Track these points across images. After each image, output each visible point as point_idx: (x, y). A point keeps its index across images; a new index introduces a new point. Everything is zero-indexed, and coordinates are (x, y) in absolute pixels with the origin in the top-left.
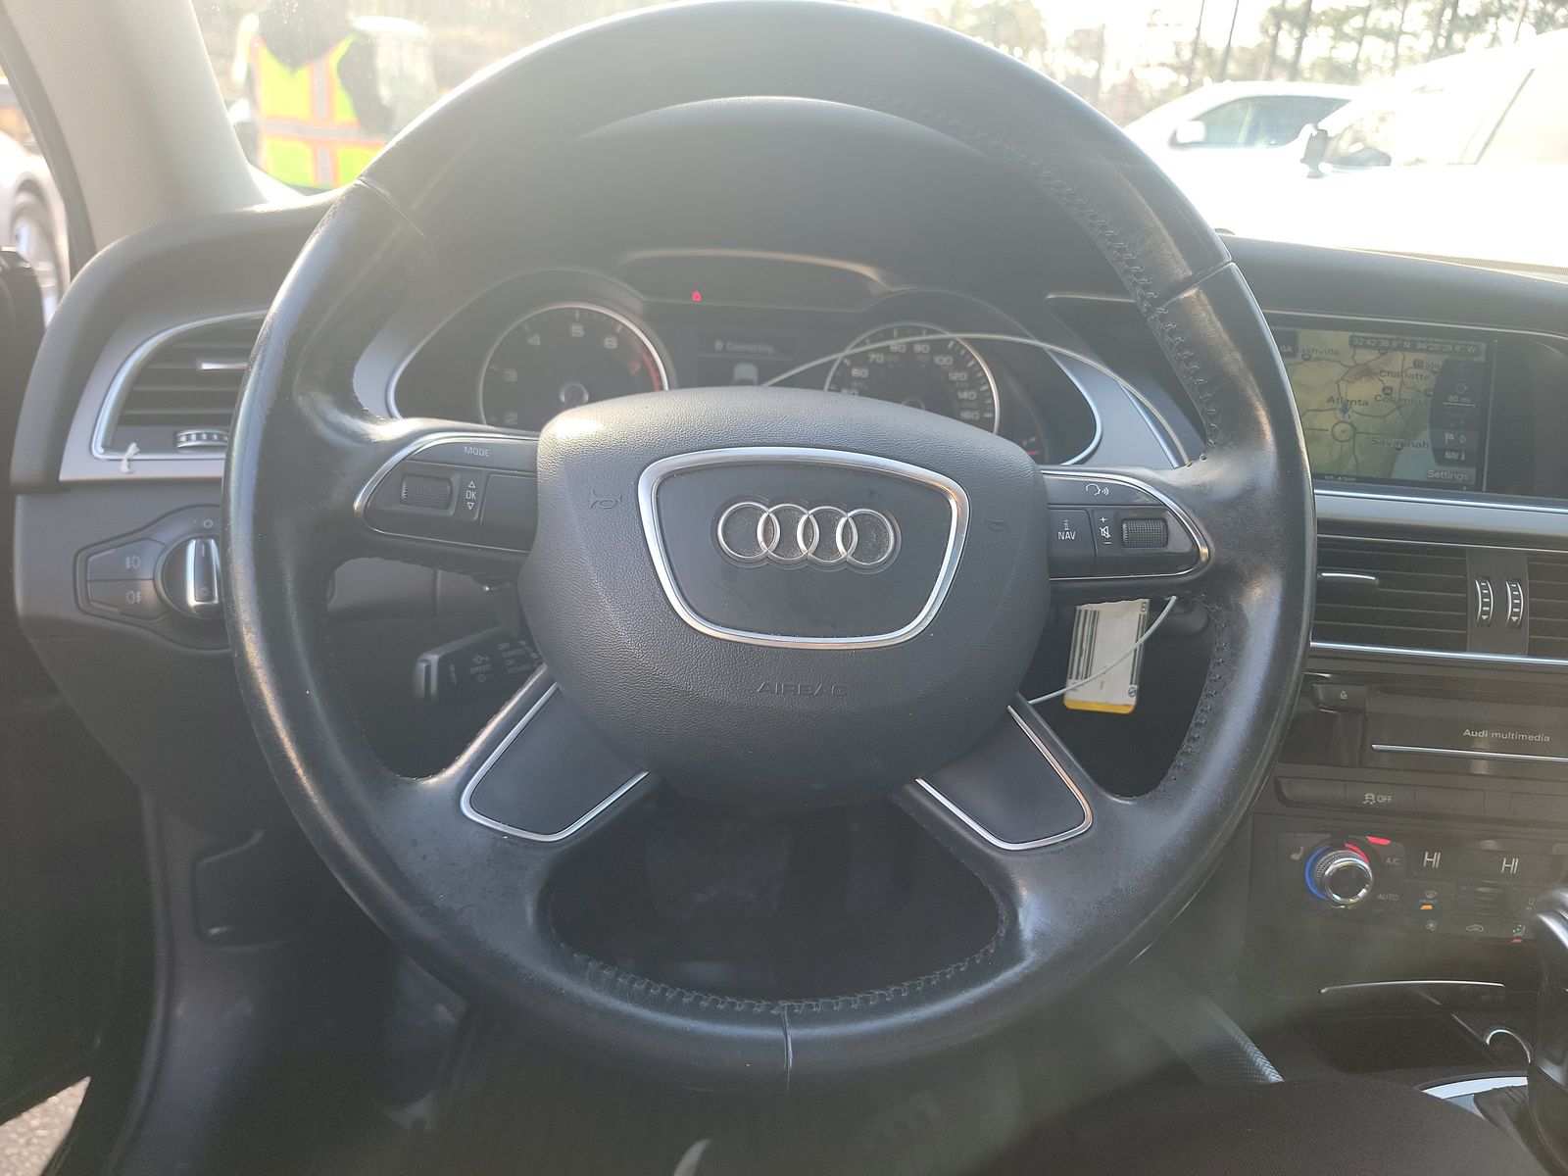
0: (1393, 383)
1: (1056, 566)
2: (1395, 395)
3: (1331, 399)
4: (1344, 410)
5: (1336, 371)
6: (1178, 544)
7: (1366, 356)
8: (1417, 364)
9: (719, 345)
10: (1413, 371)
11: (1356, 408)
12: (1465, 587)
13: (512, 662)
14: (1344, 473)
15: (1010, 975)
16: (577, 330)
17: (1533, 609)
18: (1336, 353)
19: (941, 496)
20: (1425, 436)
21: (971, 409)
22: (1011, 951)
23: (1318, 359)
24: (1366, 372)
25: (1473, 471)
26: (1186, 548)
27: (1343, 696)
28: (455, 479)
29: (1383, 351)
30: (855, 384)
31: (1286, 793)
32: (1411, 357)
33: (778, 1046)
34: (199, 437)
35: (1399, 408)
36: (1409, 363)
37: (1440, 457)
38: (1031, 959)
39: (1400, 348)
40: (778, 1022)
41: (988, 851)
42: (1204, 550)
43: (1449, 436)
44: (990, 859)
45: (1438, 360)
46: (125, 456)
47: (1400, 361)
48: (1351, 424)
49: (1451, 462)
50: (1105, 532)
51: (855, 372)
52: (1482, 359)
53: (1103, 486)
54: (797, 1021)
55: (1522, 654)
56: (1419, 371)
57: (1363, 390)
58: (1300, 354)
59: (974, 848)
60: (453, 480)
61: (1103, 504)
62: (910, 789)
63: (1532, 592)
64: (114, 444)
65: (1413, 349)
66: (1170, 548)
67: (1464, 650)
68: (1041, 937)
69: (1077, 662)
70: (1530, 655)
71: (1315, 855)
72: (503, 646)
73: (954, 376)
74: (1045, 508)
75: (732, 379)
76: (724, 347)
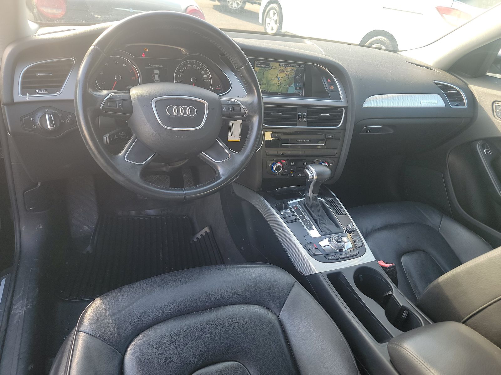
0: (287, 73)
1: (223, 115)
2: (288, 76)
3: (276, 77)
4: (279, 79)
5: (277, 71)
6: (242, 111)
7: (282, 68)
8: (292, 70)
9: (150, 65)
10: (291, 71)
11: (281, 79)
12: (296, 114)
13: (121, 136)
14: (279, 92)
15: (219, 181)
16: (116, 62)
17: (308, 118)
18: (277, 67)
19: (203, 104)
20: (293, 84)
21: (206, 79)
22: (219, 178)
23: (273, 69)
24: (282, 71)
25: (302, 91)
26: (244, 112)
27: (277, 135)
28: (117, 102)
29: (286, 67)
30: (181, 74)
31: (267, 154)
32: (291, 68)
33: (183, 195)
34: (41, 91)
35: (289, 79)
36: (290, 69)
37: (296, 89)
38: (223, 178)
39: (289, 66)
40: (182, 190)
41: (214, 163)
42: (246, 112)
43: (297, 84)
44: (214, 164)
45: (295, 69)
46: (27, 96)
47: (289, 69)
48: (280, 82)
49: (298, 89)
50: (231, 109)
51: (180, 71)
52: (303, 69)
53: (230, 101)
54: (185, 190)
55: (306, 126)
56: (292, 71)
57: (282, 75)
58: (270, 68)
59: (212, 162)
60: (116, 102)
61: (230, 104)
62: (201, 154)
63: (308, 115)
64: (23, 93)
65: (291, 66)
66: (241, 112)
67: (297, 126)
68: (223, 175)
69: (230, 133)
70: (307, 126)
71: (273, 165)
72: (119, 133)
73: (202, 72)
74: (221, 105)
75: (153, 73)
76: (151, 66)
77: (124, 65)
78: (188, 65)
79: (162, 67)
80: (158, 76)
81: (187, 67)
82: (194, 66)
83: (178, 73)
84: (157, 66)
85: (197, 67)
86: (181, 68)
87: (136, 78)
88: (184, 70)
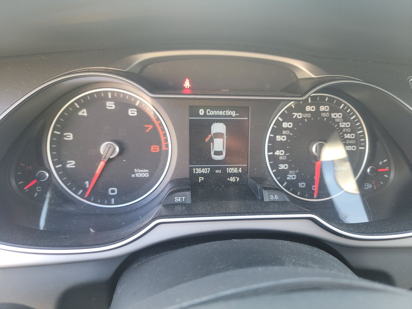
9: (201, 112)
16: (111, 105)
30: (284, 132)
51: (285, 125)
73: (342, 125)
75: (210, 133)
76: (205, 112)
77: (132, 112)
78: (308, 108)
79: (236, 116)
80: (222, 140)
81: (304, 112)
82: (322, 108)
83: (278, 130)
84: (221, 113)
85: (330, 112)
86: (287, 117)
87: (161, 148)
88: (296, 121)
